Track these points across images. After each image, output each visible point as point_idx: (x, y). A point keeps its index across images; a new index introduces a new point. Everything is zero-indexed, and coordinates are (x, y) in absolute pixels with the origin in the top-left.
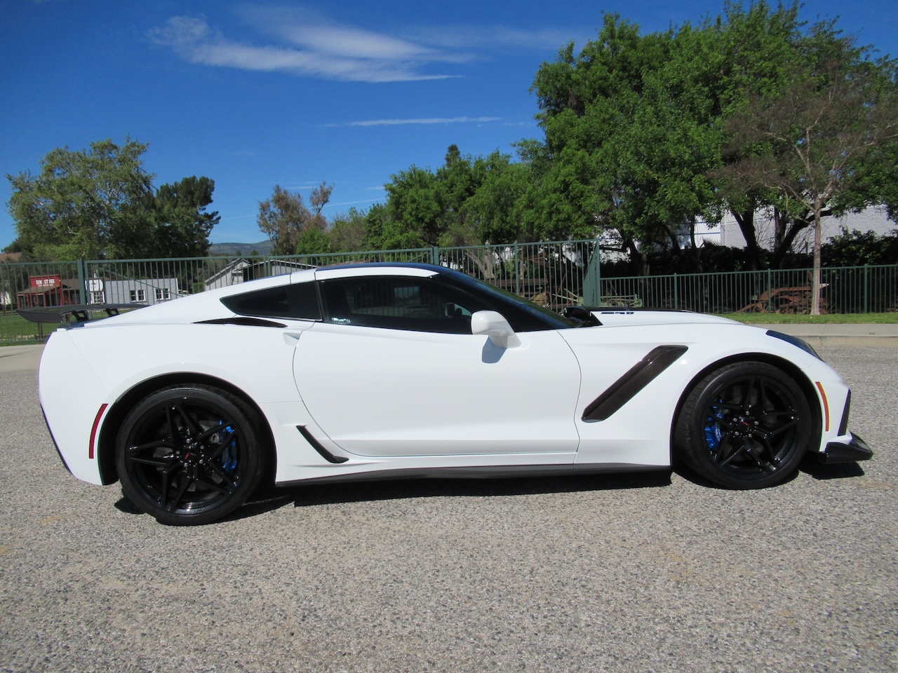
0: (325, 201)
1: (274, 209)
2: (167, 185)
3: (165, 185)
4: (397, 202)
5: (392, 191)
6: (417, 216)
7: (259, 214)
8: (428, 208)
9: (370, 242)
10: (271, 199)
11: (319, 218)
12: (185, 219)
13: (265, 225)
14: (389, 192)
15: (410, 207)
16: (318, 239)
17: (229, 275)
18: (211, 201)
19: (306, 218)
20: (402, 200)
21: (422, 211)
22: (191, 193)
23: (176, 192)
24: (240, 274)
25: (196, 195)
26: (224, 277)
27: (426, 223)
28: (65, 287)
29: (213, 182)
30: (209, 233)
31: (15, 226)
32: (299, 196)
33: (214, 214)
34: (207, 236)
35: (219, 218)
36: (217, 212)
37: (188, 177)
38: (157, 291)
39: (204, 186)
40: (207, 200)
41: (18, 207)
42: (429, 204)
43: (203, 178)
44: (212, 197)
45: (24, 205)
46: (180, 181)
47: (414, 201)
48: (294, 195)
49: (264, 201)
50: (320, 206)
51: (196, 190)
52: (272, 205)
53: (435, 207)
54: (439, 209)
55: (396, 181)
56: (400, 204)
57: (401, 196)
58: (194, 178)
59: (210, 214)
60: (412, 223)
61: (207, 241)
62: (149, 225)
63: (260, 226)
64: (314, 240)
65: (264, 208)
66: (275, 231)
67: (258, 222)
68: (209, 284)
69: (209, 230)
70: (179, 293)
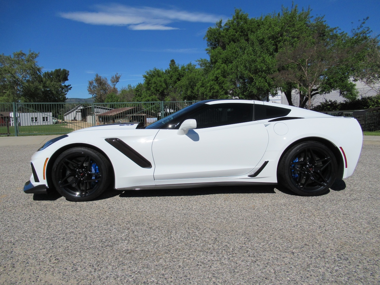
0: (118, 82)
1: (95, 84)
2: (48, 72)
3: (47, 72)
4: (148, 83)
5: (146, 77)
6: (156, 89)
7: (88, 86)
8: (161, 86)
9: (136, 99)
10: (94, 79)
11: (114, 88)
12: (56, 87)
13: (91, 91)
14: (144, 79)
15: (153, 85)
16: (114, 97)
17: (75, 112)
18: (67, 80)
19: (109, 88)
20: (150, 82)
21: (159, 87)
22: (59, 76)
23: (52, 75)
24: (79, 112)
25: (61, 76)
26: (73, 113)
27: (160, 92)
28: (2, 115)
29: (68, 72)
32: (106, 79)
33: (69, 86)
34: (66, 95)
35: (71, 88)
36: (70, 85)
37: (57, 69)
38: (43, 118)
39: (64, 73)
40: (66, 79)
42: (162, 84)
43: (64, 69)
44: (68, 78)
46: (54, 70)
47: (155, 83)
48: (104, 78)
49: (90, 80)
50: (115, 83)
51: (61, 75)
52: (94, 82)
53: (164, 85)
54: (166, 86)
55: (148, 74)
56: (150, 84)
57: (150, 80)
58: (60, 69)
59: (67, 85)
60: (154, 92)
61: (65, 97)
62: (39, 89)
64: (112, 98)
65: (91, 83)
66: (95, 94)
67: (88, 90)
68: (66, 115)
69: (66, 92)
70: (53, 119)
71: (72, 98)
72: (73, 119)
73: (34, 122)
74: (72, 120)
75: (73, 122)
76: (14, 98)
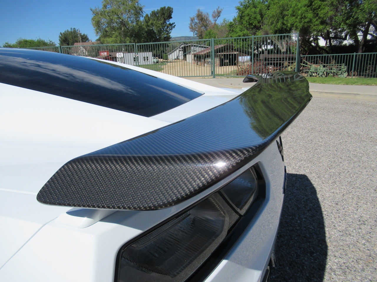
0: (219, 16)
1: (196, 21)
2: (154, 11)
3: (153, 11)
4: (241, 17)
5: (239, 9)
6: (249, 22)
7: (190, 23)
8: (255, 18)
9: (230, 35)
10: (195, 16)
11: (215, 24)
12: (158, 26)
13: (192, 29)
14: (237, 11)
15: (247, 18)
16: (212, 34)
17: (178, 51)
18: (171, 18)
19: (210, 24)
20: (243, 14)
21: (252, 20)
22: (164, 14)
23: (158, 14)
24: (182, 50)
25: (166, 15)
26: (176, 52)
27: (254, 26)
28: (110, 55)
29: (172, 9)
30: (171, 32)
31: (94, 30)
32: (208, 14)
33: (173, 24)
34: (170, 33)
35: (175, 25)
36: (174, 23)
37: (163, 7)
38: (144, 57)
39: (169, 11)
40: (170, 17)
41: (94, 22)
42: (256, 16)
43: (169, 7)
44: (172, 16)
45: (96, 21)
46: (159, 9)
47: (248, 15)
48: (205, 13)
49: (192, 17)
50: (216, 18)
51: (165, 13)
52: (196, 18)
53: (259, 17)
54: (260, 19)
55: (241, 5)
56: (243, 16)
57: (243, 12)
58: (165, 7)
59: (171, 23)
60: (247, 26)
61: (170, 36)
62: (143, 29)
63: (190, 29)
64: (210, 35)
65: (192, 20)
66: (196, 31)
67: (189, 27)
68: (169, 55)
69: (171, 30)
70: (154, 58)
71: (182, 37)
72: (176, 57)
73: (146, 61)
74: (175, 59)
75: (176, 61)
76: (121, 39)
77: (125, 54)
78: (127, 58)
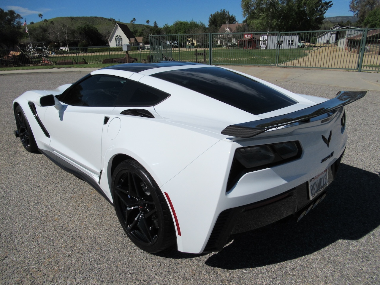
12: (311, 6)
13: (353, 8)
17: (329, 34)
19: (378, 2)
24: (334, 34)
26: (326, 35)
28: (253, 38)
30: (325, 13)
31: (243, 12)
33: (330, 2)
34: (324, 14)
35: (332, 4)
36: (331, 1)
38: (288, 41)
41: (244, 4)
45: (246, 3)
59: (328, 2)
61: (323, 16)
62: (294, 10)
63: (350, 8)
64: (375, 15)
66: (358, 10)
67: (349, 5)
68: (318, 38)
69: (326, 10)
72: (325, 42)
73: (290, 45)
74: (324, 43)
75: (325, 45)
76: (267, 21)
77: (269, 37)
78: (271, 41)
